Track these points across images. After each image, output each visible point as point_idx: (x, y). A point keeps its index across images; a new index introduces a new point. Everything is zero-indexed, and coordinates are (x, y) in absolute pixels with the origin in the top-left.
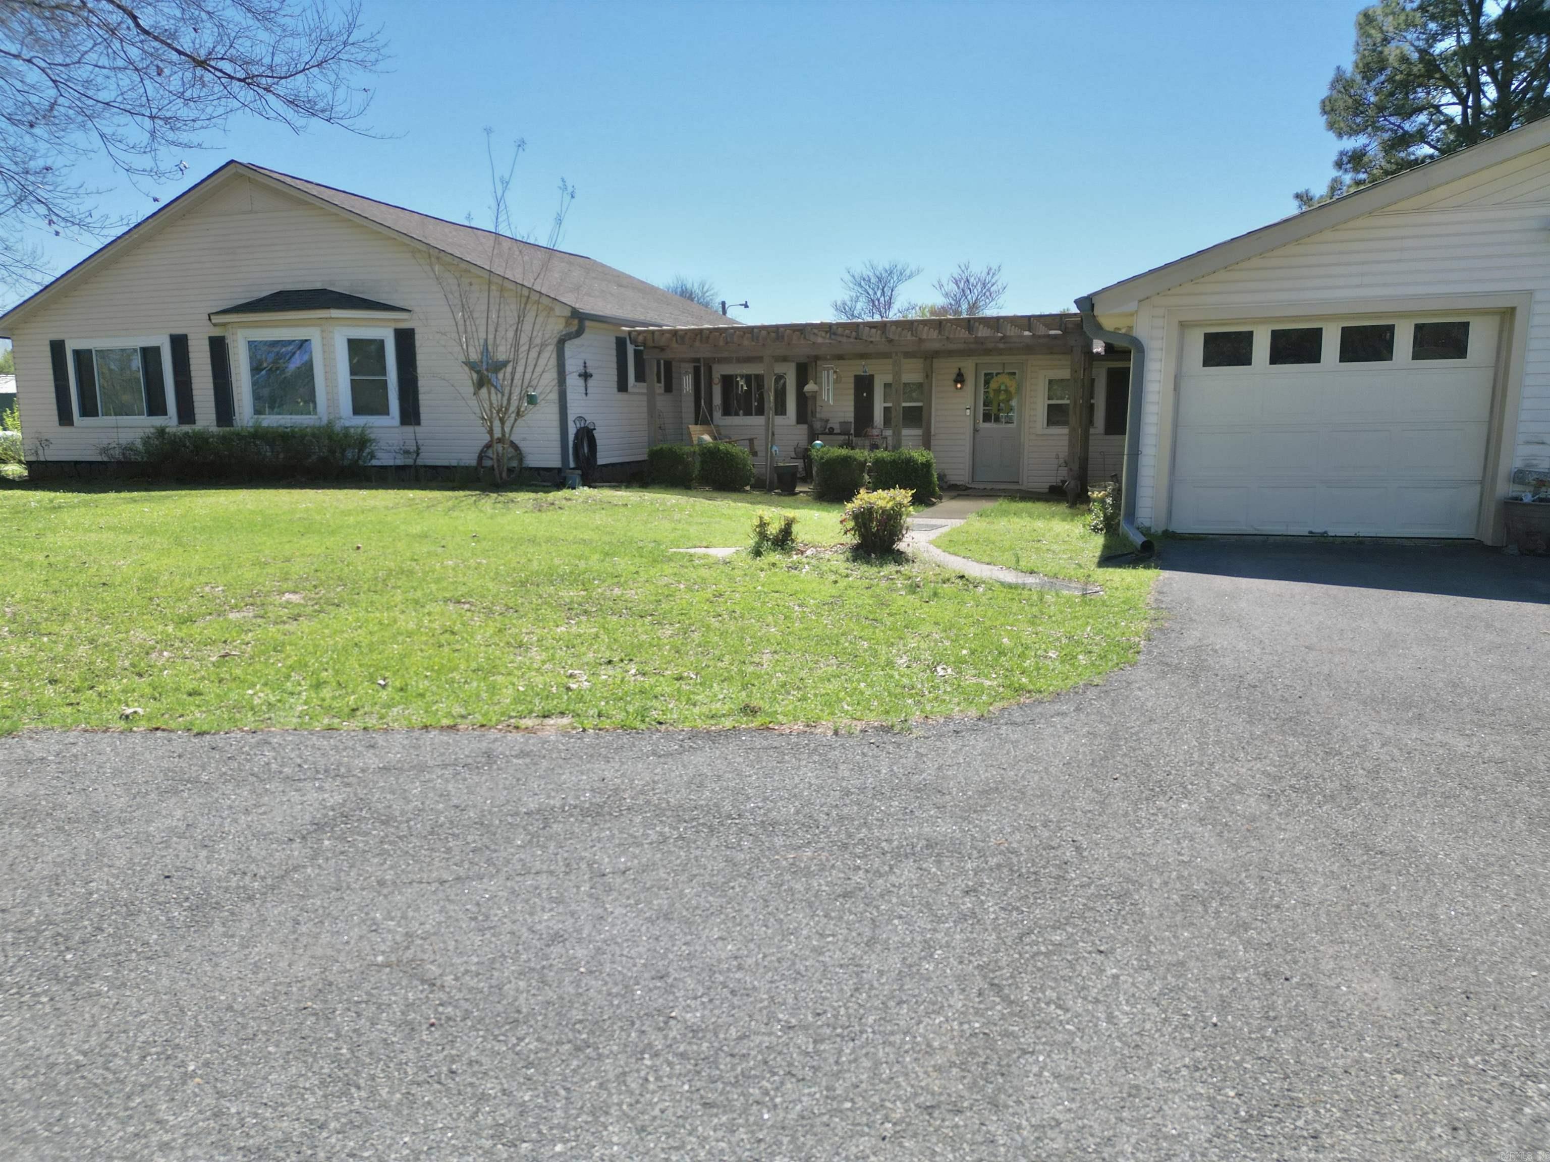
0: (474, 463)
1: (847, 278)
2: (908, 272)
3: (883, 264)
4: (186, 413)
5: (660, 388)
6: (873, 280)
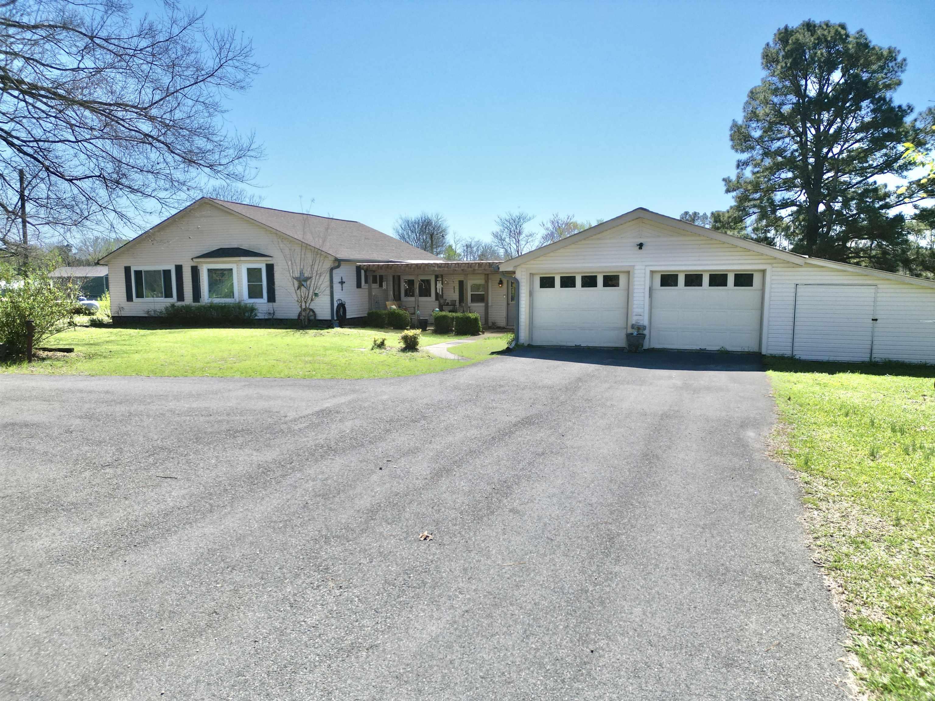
0: (296, 318)
1: (498, 220)
2: (528, 217)
3: (516, 213)
4: (181, 297)
5: (376, 286)
6: (511, 221)
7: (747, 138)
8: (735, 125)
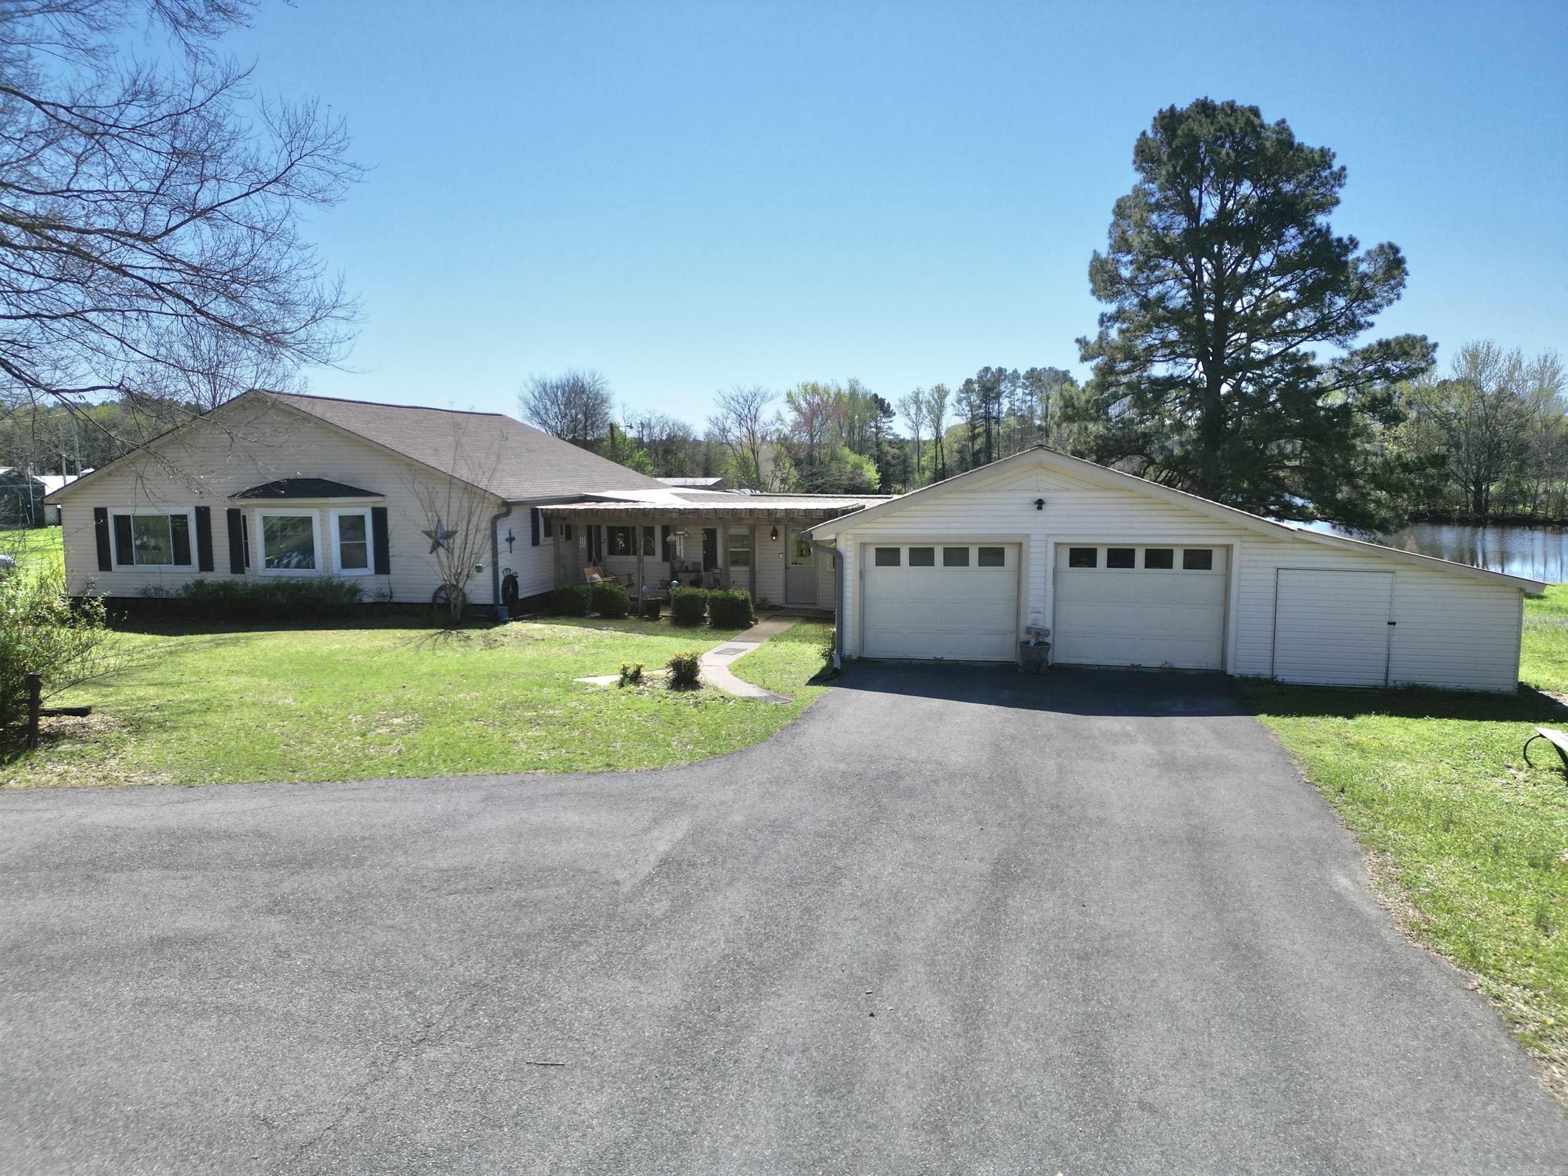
0: (430, 601)
1: (720, 399)
2: (770, 395)
3: (748, 388)
4: (207, 563)
5: (562, 538)
6: (741, 400)
7: (1115, 279)
8: (1096, 257)
